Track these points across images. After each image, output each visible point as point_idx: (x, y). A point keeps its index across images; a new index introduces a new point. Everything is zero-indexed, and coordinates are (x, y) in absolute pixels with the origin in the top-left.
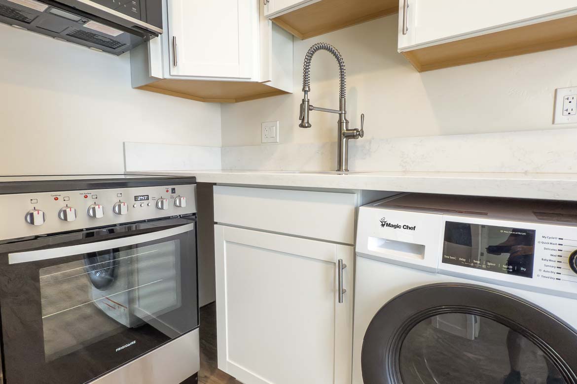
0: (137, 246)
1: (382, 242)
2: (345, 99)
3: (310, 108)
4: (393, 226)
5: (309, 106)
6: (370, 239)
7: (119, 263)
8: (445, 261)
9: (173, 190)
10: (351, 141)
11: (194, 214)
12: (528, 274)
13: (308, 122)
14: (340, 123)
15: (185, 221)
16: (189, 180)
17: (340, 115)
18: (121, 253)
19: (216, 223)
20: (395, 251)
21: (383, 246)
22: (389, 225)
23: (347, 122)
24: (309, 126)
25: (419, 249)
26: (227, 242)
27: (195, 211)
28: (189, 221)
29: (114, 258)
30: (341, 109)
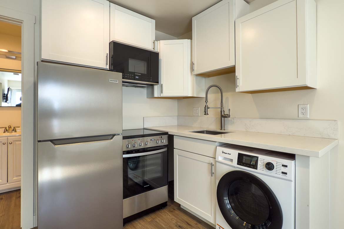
0: (146, 155)
1: (223, 158)
2: (223, 103)
3: (208, 108)
4: (225, 153)
5: (208, 107)
6: (219, 157)
7: (140, 160)
8: (238, 164)
9: (161, 137)
10: (226, 119)
11: (167, 145)
12: (256, 169)
13: (207, 113)
14: (221, 112)
15: (164, 147)
16: (166, 133)
17: (221, 109)
18: (141, 158)
19: (175, 148)
20: (226, 161)
21: (223, 159)
22: (224, 153)
23: (224, 111)
24: (208, 114)
25: (232, 160)
26: (178, 155)
27: (167, 144)
28: (166, 147)
29: (138, 159)
30: (221, 107)
